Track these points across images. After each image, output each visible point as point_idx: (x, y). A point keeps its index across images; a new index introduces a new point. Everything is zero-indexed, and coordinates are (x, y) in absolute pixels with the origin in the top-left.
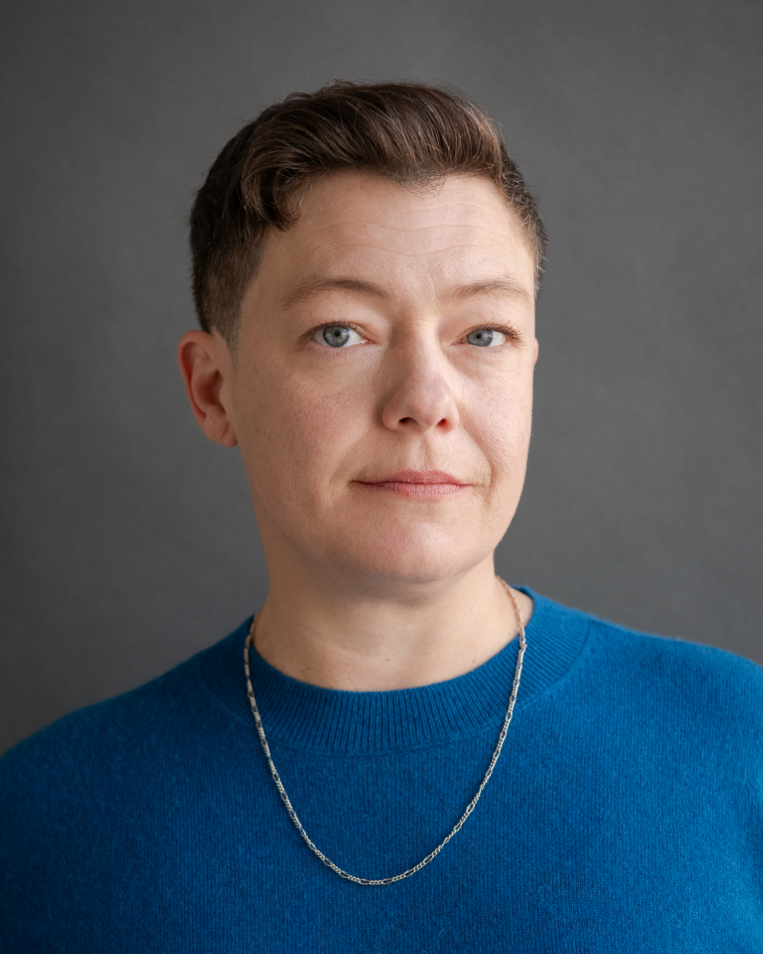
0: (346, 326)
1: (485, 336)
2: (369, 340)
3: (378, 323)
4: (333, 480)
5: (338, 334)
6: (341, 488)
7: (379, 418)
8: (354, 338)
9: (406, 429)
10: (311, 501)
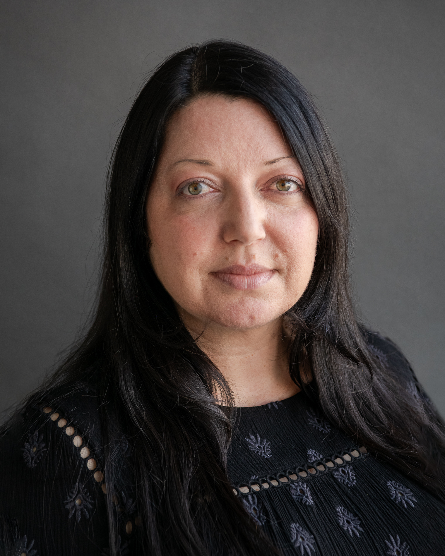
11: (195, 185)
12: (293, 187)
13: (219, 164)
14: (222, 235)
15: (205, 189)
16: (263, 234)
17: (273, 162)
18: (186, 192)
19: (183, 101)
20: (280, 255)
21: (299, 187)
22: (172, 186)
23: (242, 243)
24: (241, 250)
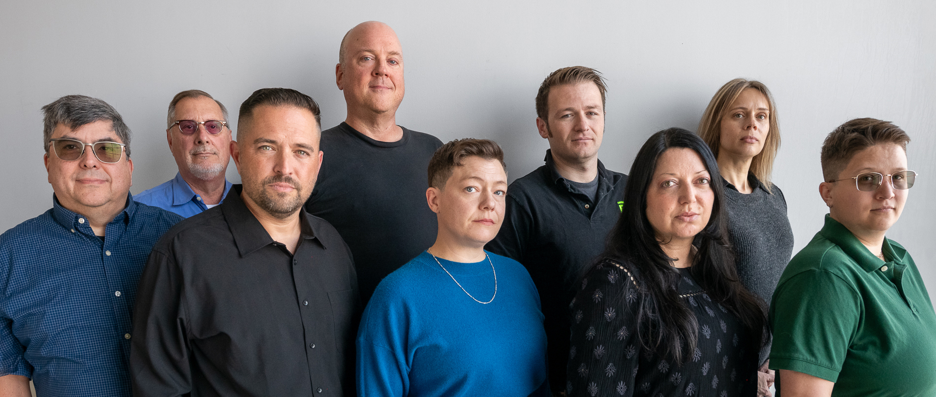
0: (471, 187)
1: (499, 192)
2: (477, 191)
3: (480, 187)
4: (468, 220)
5: (470, 189)
6: (470, 222)
7: (479, 208)
8: (474, 190)
9: (485, 210)
10: (462, 225)
11: (668, 182)
12: (705, 181)
13: (678, 174)
14: (679, 201)
15: (672, 184)
16: (695, 200)
17: (699, 173)
18: (664, 186)
19: (663, 151)
20: (701, 207)
21: (708, 182)
22: (659, 184)
23: (688, 203)
24: (687, 206)
